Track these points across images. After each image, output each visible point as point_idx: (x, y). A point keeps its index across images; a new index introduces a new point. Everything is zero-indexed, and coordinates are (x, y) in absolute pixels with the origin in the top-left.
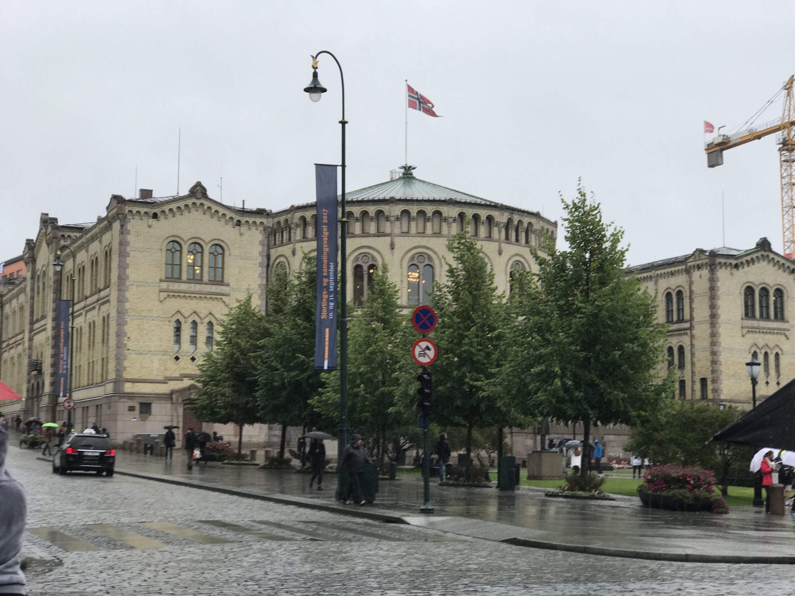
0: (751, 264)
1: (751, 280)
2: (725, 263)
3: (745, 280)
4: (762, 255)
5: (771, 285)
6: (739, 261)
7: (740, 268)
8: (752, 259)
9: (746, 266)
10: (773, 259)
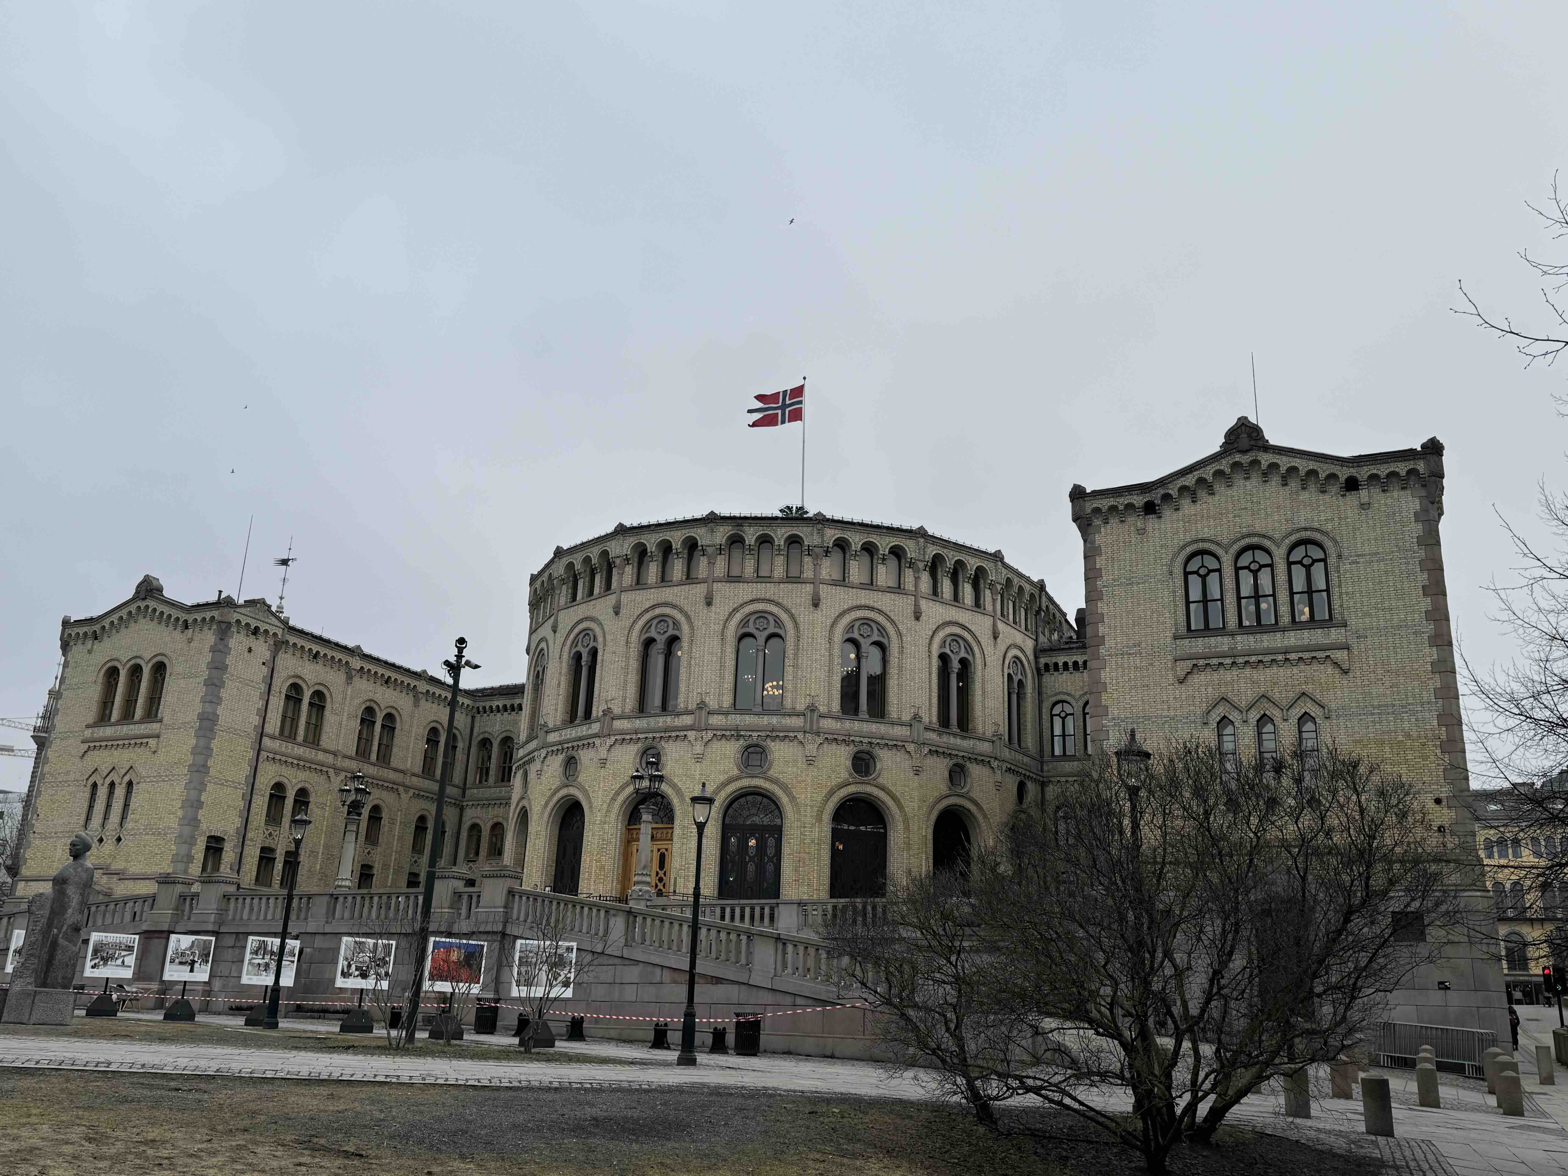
0: (1202, 494)
1: (1206, 533)
2: (1113, 509)
3: (1183, 537)
4: (1236, 465)
5: (1277, 536)
6: (1156, 496)
7: (1167, 512)
8: (1201, 481)
9: (1186, 503)
10: (1274, 466)
